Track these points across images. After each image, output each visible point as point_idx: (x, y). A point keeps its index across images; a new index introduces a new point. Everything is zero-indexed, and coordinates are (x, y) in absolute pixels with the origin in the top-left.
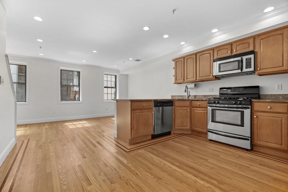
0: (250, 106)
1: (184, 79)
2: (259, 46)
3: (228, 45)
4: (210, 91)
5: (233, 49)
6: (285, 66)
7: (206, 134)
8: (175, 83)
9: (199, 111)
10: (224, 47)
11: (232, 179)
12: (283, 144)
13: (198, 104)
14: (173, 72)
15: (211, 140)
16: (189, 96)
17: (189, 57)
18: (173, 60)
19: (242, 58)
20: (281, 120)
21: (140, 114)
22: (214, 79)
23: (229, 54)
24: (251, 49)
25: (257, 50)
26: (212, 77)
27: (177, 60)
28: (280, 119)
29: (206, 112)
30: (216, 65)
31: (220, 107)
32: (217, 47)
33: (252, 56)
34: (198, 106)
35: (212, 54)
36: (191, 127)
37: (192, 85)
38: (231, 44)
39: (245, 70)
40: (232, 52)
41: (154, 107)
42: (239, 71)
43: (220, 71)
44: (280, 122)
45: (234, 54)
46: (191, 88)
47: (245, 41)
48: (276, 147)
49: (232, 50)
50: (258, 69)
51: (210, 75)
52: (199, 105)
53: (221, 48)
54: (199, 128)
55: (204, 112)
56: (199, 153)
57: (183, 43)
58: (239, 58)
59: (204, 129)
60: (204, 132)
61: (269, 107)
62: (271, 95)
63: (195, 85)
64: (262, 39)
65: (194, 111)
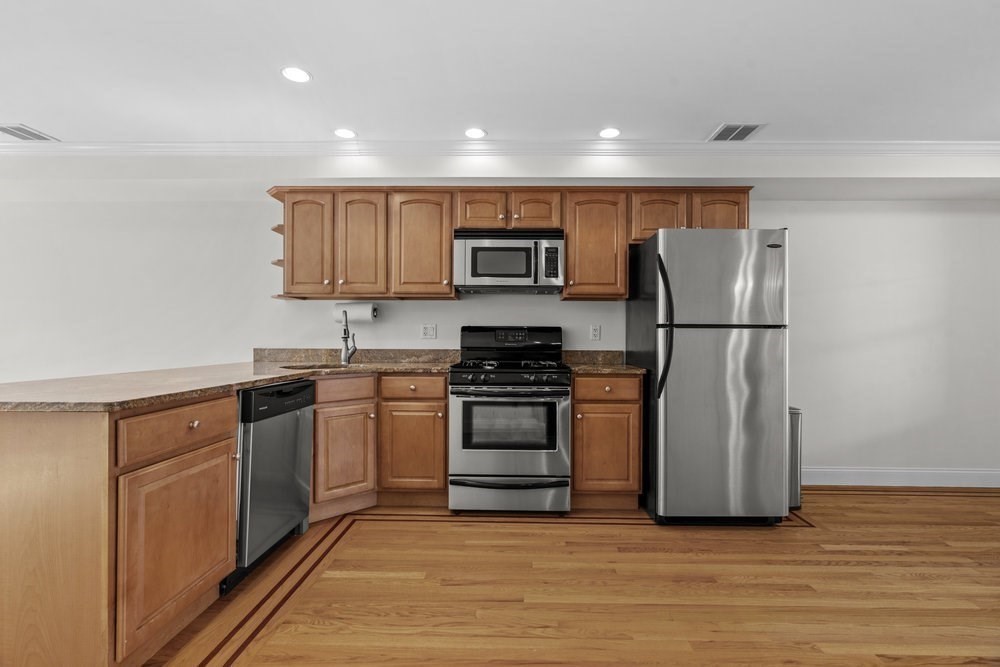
0: (569, 389)
1: (333, 282)
2: (573, 220)
3: (498, 195)
4: (425, 334)
5: (509, 208)
6: (621, 285)
7: (444, 492)
8: (288, 295)
9: (414, 410)
10: (485, 196)
11: (632, 639)
12: (631, 478)
13: (412, 387)
14: (277, 246)
15: (457, 513)
16: (353, 353)
17: (357, 196)
18: (279, 194)
19: (536, 243)
20: (629, 418)
21: (170, 480)
22: (453, 295)
23: (498, 222)
24: (555, 223)
25: (567, 229)
26: (447, 290)
27: (300, 197)
28: (626, 416)
29: (440, 414)
30: (463, 249)
31: (476, 395)
32: (465, 190)
33: (559, 244)
34: (410, 395)
35: (446, 206)
36: (379, 480)
37: (364, 311)
38: (504, 193)
39: (543, 280)
40: (508, 217)
41: (240, 427)
42: (528, 281)
43: (475, 274)
44: (626, 423)
45: (513, 225)
46: (359, 323)
47: (541, 196)
48: (618, 488)
49: (507, 212)
50: (571, 283)
51: (440, 283)
52: (414, 390)
53: (478, 196)
54: (412, 477)
55: (433, 414)
56: (475, 583)
57: (344, 133)
58: (529, 243)
59: (433, 478)
60: (432, 486)
61: (607, 388)
62: (582, 352)
63: (375, 310)
64: (577, 203)
65: (394, 413)
